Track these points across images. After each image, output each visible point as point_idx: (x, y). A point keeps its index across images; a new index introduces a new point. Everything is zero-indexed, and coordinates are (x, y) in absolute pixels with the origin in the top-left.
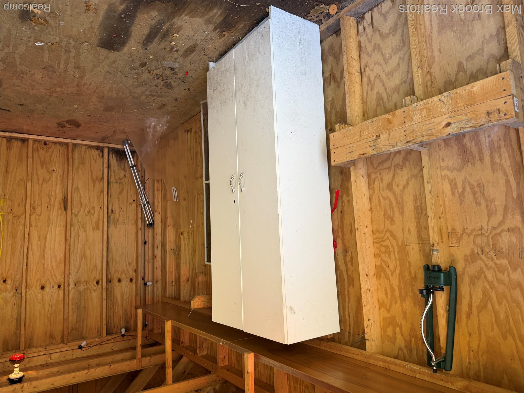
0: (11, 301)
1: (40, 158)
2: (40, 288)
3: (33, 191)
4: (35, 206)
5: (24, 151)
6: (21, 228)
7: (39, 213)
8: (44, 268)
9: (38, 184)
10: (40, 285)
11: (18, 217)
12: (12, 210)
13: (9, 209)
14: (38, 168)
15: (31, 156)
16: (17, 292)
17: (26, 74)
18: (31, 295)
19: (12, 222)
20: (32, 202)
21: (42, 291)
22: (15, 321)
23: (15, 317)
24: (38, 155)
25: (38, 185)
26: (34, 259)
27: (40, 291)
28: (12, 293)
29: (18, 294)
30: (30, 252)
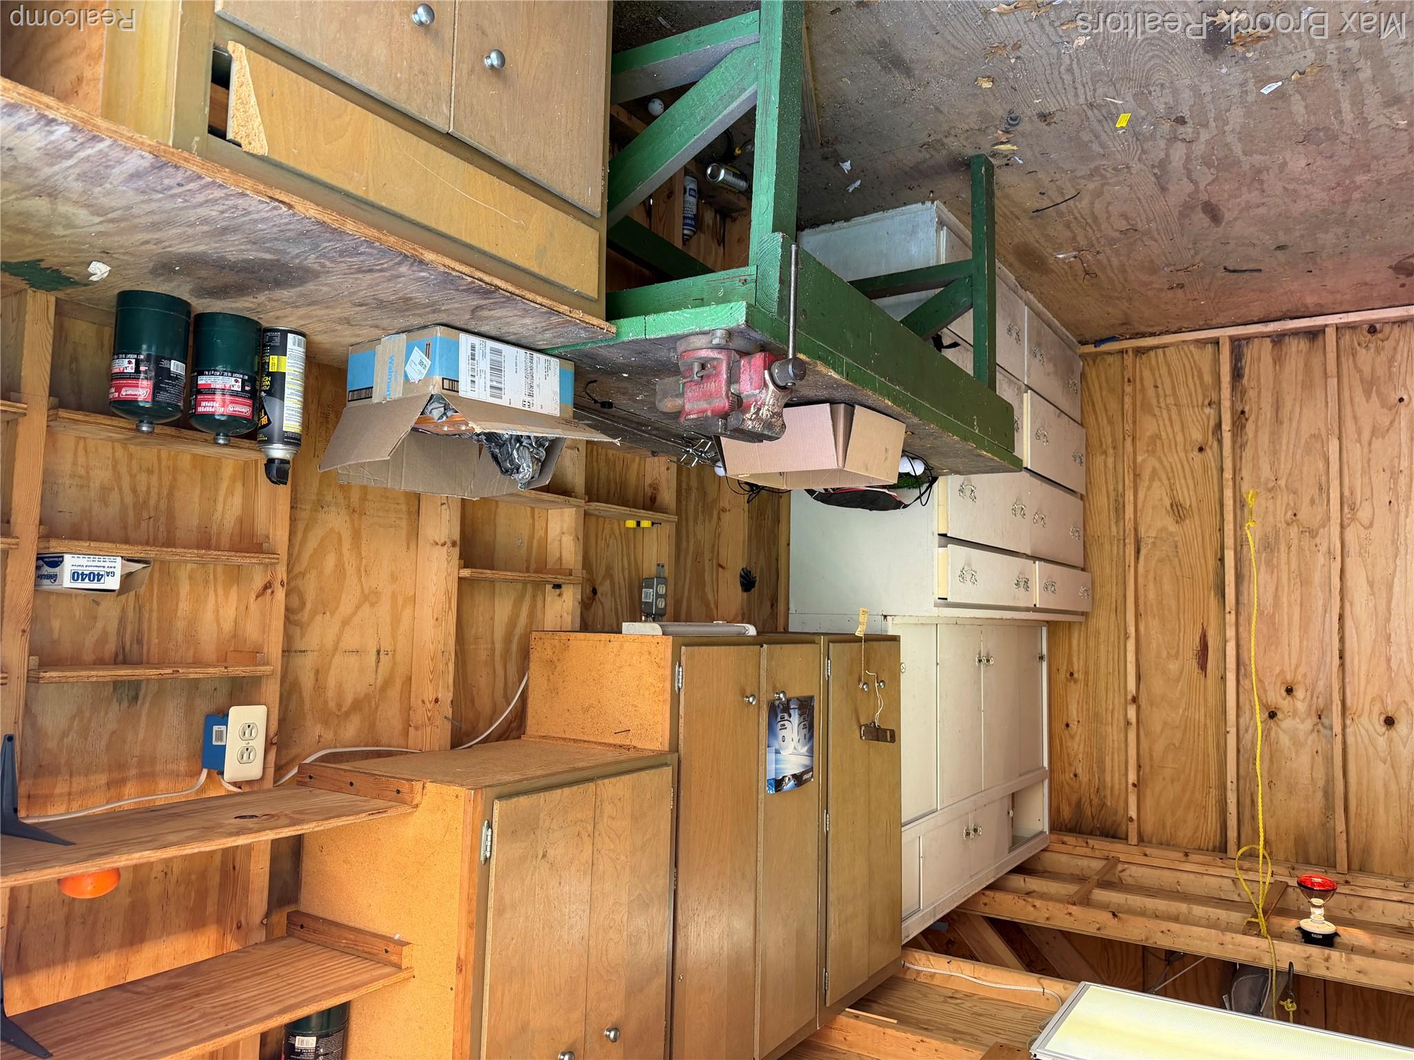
0: (1309, 742)
1: (1360, 371)
2: (1382, 723)
3: (1348, 462)
4: (1354, 503)
5: (1316, 361)
6: (1321, 559)
7: (1366, 522)
8: (1389, 668)
9: (1360, 441)
10: (1381, 713)
11: (1313, 533)
12: (1295, 515)
13: (1290, 513)
14: (1357, 400)
15: (1335, 371)
16: (1322, 724)
17: (1268, 171)
18: (1358, 736)
19: (1299, 546)
20: (1347, 493)
21: (1388, 730)
22: (1320, 795)
23: (1321, 783)
24: (1356, 366)
25: (1358, 445)
26: (1361, 641)
27: (1382, 729)
28: (1308, 725)
29: (1325, 727)
30: (1349, 624)
